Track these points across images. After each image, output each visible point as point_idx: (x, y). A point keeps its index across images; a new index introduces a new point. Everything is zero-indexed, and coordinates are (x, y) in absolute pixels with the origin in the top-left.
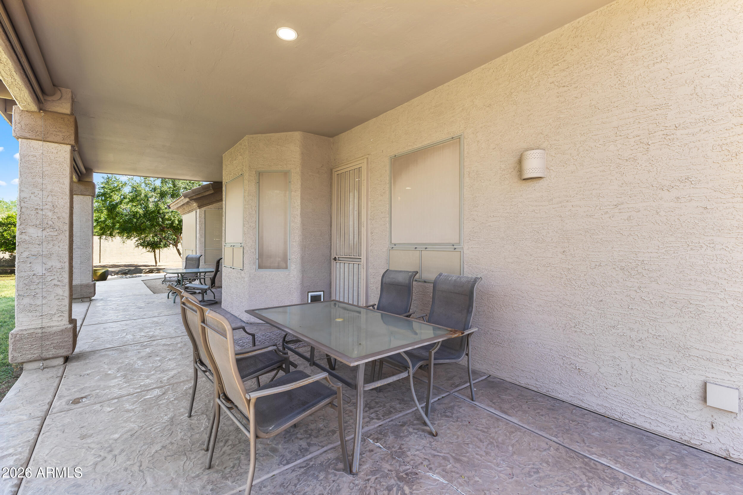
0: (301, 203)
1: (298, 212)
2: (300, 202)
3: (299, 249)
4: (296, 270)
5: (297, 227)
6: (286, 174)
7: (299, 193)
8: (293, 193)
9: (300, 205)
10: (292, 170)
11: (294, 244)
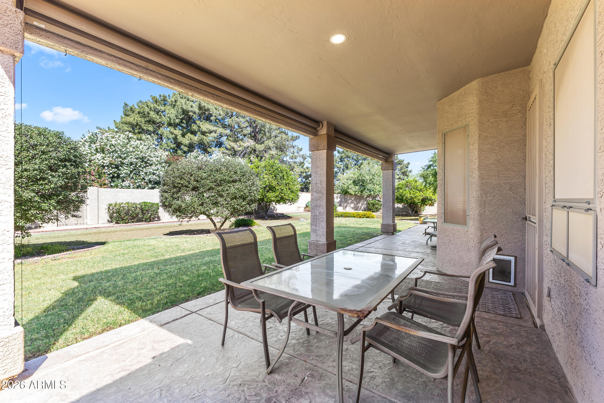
0: (478, 156)
1: (476, 166)
2: (477, 154)
3: (477, 205)
4: (473, 227)
5: (474, 182)
6: (465, 128)
7: (476, 146)
8: (471, 146)
9: (477, 159)
10: (470, 123)
11: (472, 199)
